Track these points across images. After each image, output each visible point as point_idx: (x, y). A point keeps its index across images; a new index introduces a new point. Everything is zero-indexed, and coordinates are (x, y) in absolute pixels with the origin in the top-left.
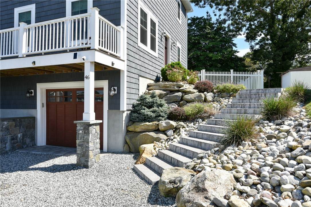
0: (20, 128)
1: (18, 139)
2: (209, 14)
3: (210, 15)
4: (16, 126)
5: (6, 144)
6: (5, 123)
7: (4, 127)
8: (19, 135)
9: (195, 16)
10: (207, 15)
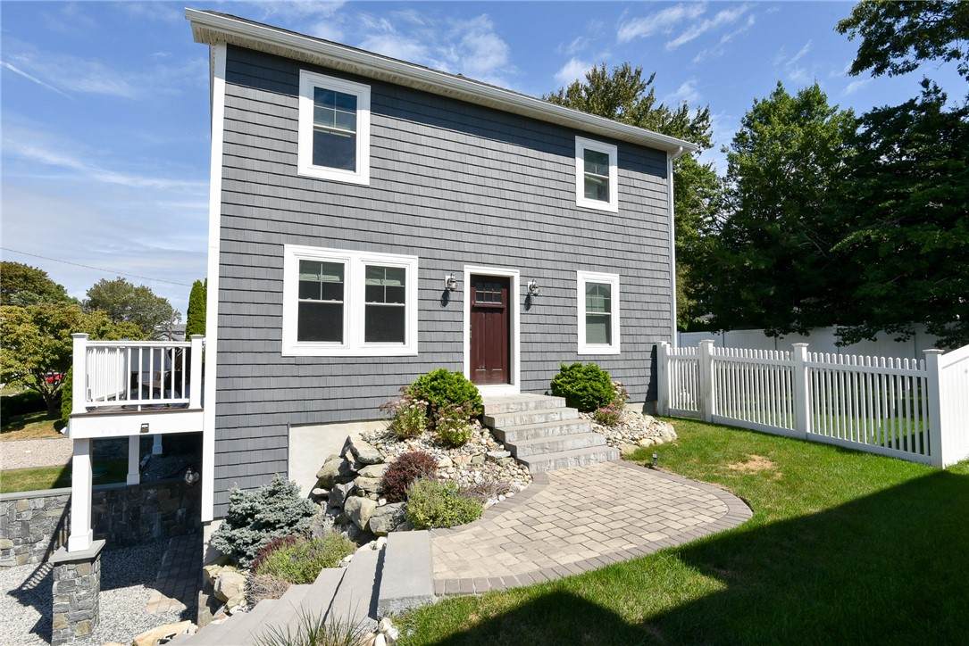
0: (182, 499)
1: (178, 519)
2: (931, 86)
3: (935, 87)
4: (171, 497)
5: (151, 526)
6: (151, 491)
7: (149, 498)
8: (180, 512)
9: (875, 109)
10: (924, 93)
